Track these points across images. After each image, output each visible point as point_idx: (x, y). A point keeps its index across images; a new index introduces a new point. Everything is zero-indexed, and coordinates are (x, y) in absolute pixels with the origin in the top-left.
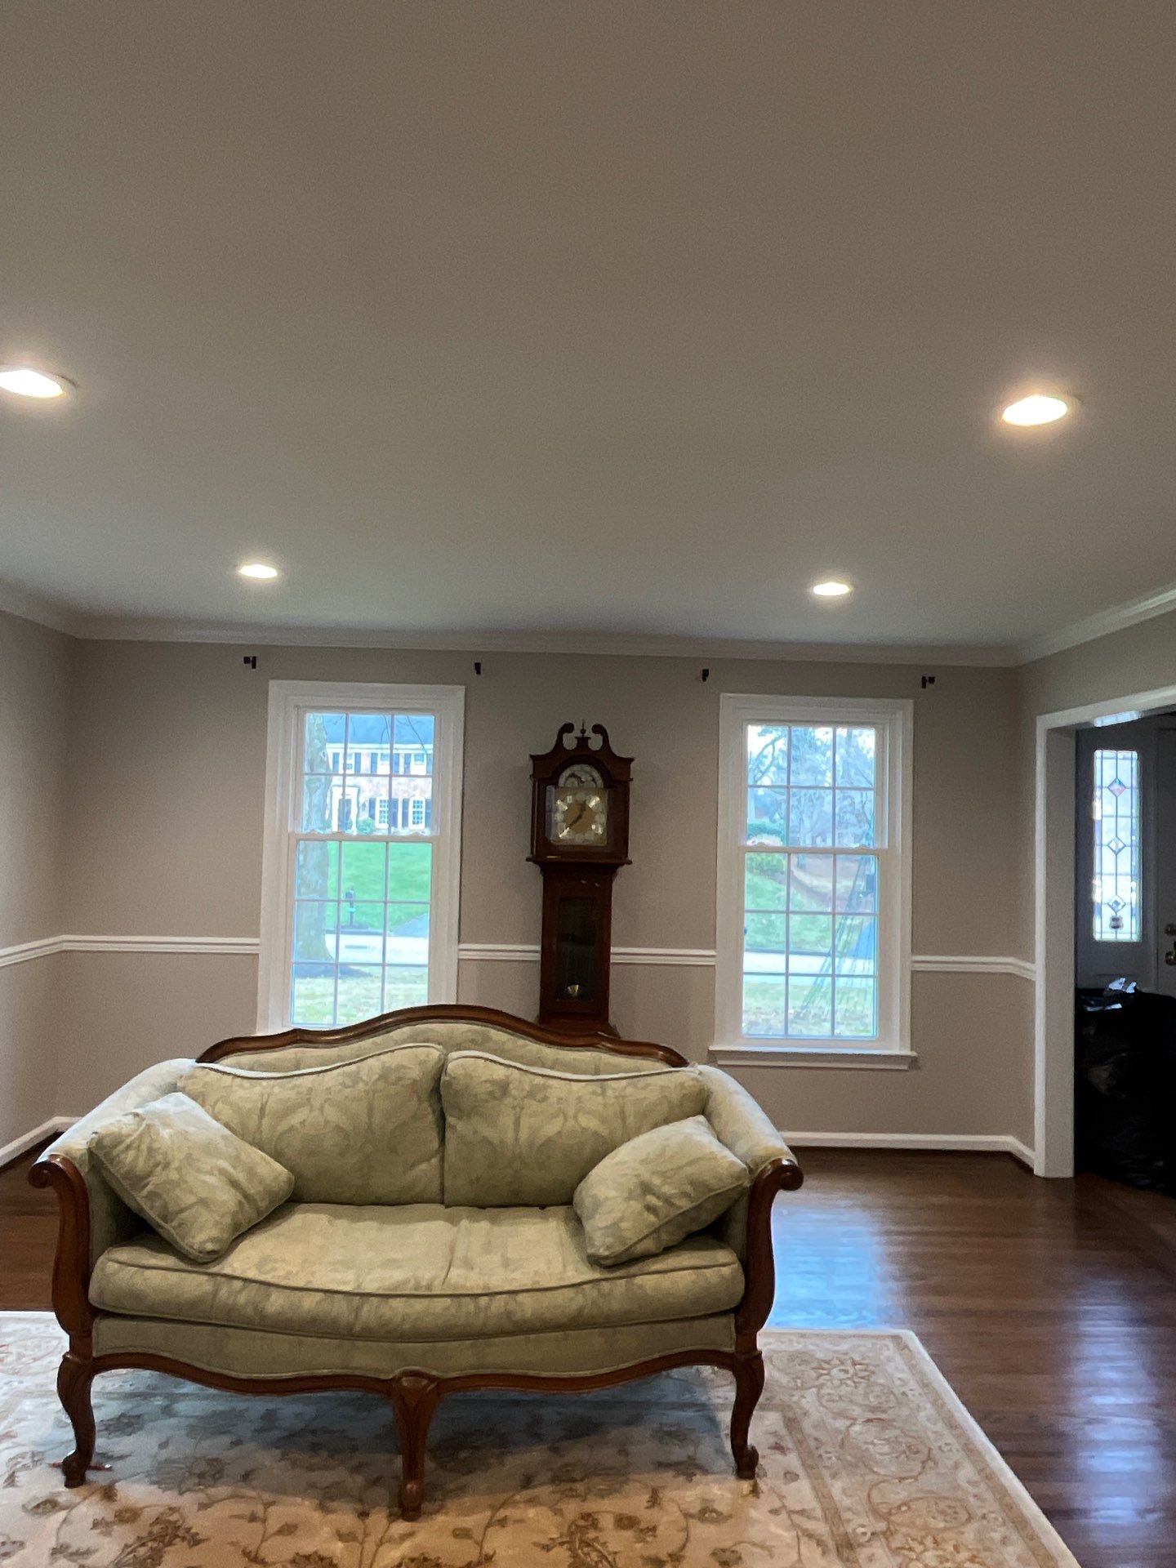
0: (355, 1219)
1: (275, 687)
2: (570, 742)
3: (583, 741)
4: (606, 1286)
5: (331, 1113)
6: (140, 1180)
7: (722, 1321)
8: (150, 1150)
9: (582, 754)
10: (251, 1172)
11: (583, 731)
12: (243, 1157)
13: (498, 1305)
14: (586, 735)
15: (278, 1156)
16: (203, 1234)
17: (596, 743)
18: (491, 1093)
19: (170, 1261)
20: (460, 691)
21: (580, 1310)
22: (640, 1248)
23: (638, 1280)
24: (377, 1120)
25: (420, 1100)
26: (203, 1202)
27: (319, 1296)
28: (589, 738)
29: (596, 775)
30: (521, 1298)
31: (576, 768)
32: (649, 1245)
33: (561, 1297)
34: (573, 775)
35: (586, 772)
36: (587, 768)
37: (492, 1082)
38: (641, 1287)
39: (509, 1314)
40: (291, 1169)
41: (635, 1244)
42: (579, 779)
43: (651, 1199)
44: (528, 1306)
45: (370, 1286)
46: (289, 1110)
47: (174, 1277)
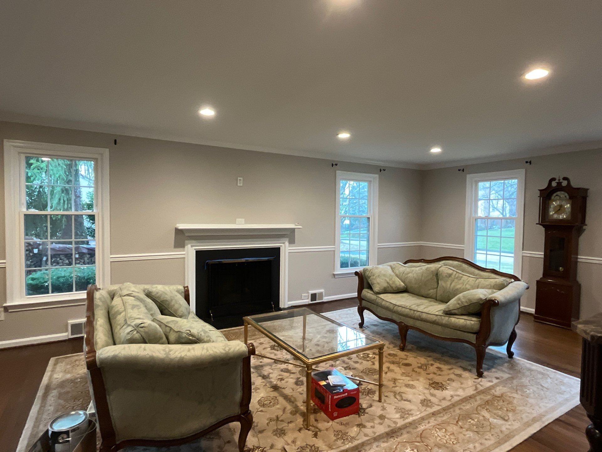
0: (413, 297)
1: (468, 176)
2: (554, 184)
3: (559, 184)
4: (443, 317)
5: (415, 275)
6: (369, 277)
7: (472, 335)
8: (372, 272)
9: (559, 188)
10: (394, 282)
11: (559, 180)
12: (393, 279)
13: (418, 313)
14: (560, 181)
15: (404, 282)
16: (377, 288)
17: (565, 183)
18: (446, 276)
19: (372, 292)
20: (524, 170)
21: (435, 320)
22: (453, 311)
23: (451, 318)
24: (423, 279)
25: (433, 275)
26: (378, 283)
27: (389, 303)
28: (562, 182)
29: (566, 194)
30: (423, 314)
31: (558, 193)
32: (456, 312)
33: (432, 316)
34: (557, 195)
35: (563, 194)
36: (563, 192)
37: (448, 273)
38: (451, 320)
39: (420, 316)
40: (405, 285)
41: (452, 310)
42: (560, 197)
43: (459, 302)
44: (424, 316)
45: (397, 304)
46: (408, 273)
47: (372, 295)
